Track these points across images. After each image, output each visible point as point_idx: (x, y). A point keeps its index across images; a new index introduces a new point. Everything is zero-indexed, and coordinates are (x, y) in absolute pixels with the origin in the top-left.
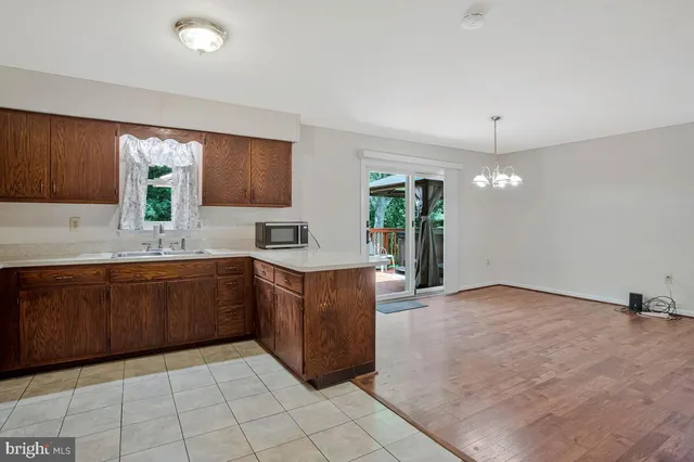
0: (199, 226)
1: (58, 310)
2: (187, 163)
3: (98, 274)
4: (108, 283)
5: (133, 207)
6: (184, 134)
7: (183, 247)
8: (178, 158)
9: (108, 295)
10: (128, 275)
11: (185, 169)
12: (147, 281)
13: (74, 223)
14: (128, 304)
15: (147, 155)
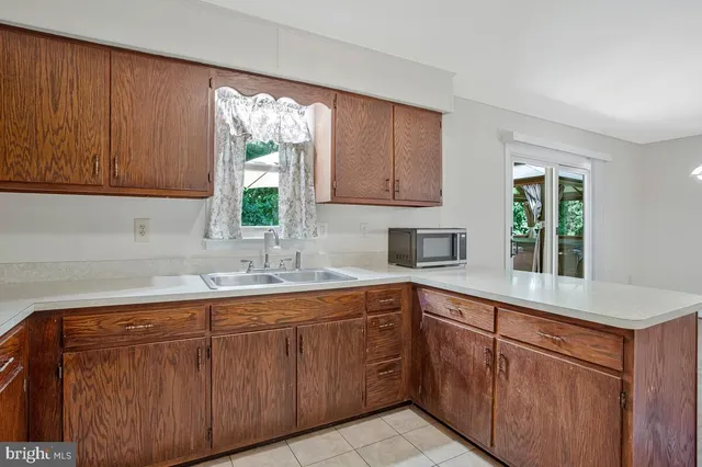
0: (315, 233)
1: (128, 386)
2: (301, 138)
3: (192, 318)
4: (208, 334)
5: (226, 204)
6: (306, 92)
7: (297, 265)
8: (287, 131)
9: (209, 355)
10: (241, 319)
11: (299, 148)
12: (269, 327)
13: (141, 229)
14: (239, 368)
15: (246, 124)
